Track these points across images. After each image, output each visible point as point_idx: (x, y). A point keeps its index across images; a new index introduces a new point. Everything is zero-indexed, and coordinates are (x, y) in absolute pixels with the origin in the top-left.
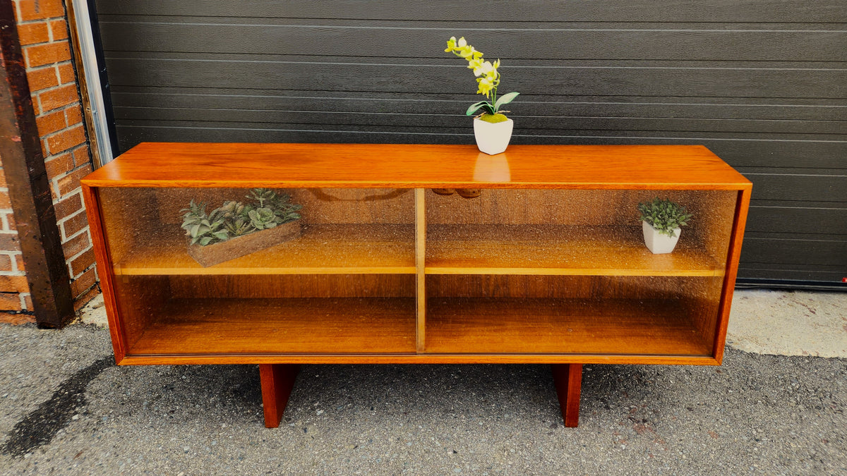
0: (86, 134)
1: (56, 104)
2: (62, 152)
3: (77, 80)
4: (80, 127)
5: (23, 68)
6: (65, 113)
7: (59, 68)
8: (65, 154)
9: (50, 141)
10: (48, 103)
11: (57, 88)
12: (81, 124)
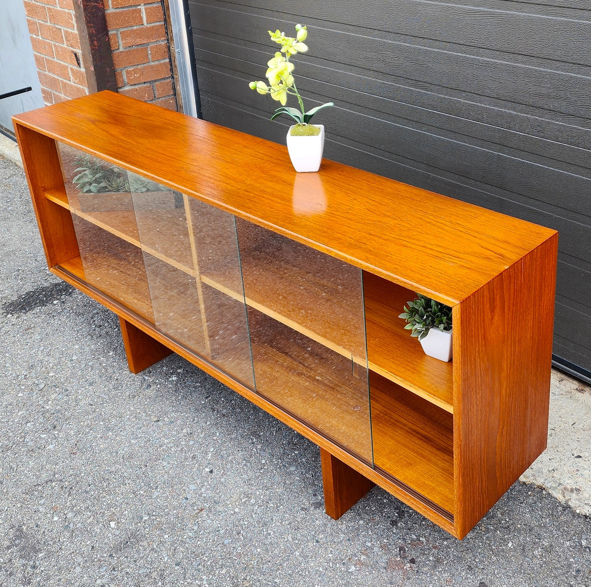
0: (171, 70)
1: (138, 41)
2: (141, 84)
3: (165, 20)
4: (165, 63)
5: (102, 10)
6: (149, 49)
7: (146, 9)
8: (145, 85)
9: (127, 72)
10: (130, 40)
11: (141, 27)
12: (167, 60)
